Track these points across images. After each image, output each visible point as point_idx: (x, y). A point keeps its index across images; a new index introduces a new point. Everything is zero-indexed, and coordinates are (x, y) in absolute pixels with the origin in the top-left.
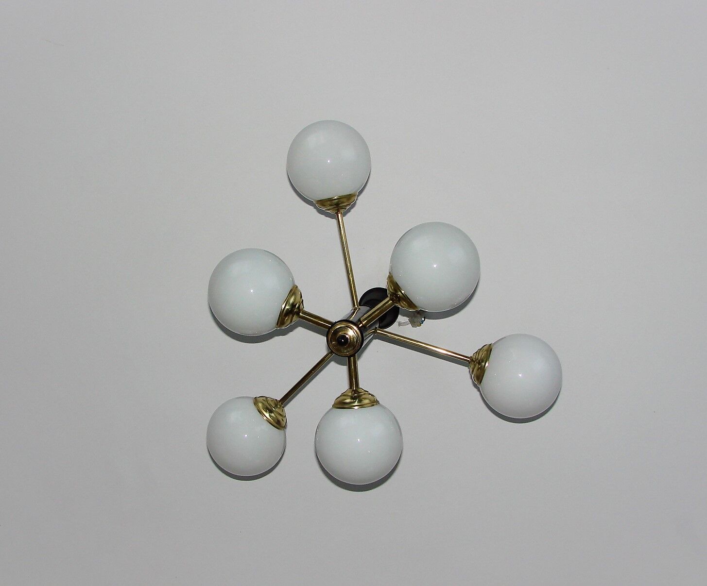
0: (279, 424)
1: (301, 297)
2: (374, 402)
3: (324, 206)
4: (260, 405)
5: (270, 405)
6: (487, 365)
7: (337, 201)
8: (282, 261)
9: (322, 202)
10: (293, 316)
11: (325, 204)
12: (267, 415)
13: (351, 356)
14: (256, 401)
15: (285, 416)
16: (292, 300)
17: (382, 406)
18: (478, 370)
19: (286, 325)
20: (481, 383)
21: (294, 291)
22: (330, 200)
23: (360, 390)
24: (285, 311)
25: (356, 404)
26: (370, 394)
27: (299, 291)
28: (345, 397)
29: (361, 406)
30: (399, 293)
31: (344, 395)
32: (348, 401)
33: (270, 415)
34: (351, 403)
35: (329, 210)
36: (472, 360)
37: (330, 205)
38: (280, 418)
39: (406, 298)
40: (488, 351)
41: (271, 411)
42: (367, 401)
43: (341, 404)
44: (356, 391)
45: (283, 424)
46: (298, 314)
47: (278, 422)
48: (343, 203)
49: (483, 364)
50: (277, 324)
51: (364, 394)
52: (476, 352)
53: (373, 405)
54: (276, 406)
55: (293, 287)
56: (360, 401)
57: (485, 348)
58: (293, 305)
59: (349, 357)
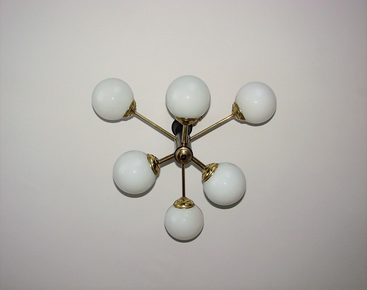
0: (191, 205)
1: (153, 156)
2: (217, 165)
3: (127, 116)
4: (178, 205)
5: (182, 202)
6: (240, 111)
7: (130, 110)
8: (133, 151)
9: (126, 115)
10: (158, 166)
11: (127, 115)
12: (184, 206)
13: (192, 158)
14: (175, 206)
15: (190, 200)
16: (152, 161)
17: (220, 164)
18: (239, 116)
19: (158, 171)
20: (245, 119)
21: (149, 157)
22: (128, 111)
23: (207, 167)
24: (153, 167)
25: (211, 173)
26: (212, 164)
27: (150, 155)
28: (205, 175)
29: (214, 171)
30: (185, 120)
31: (204, 174)
32: (207, 174)
33: (185, 206)
34: (209, 174)
35: (130, 115)
36: (234, 114)
37: (130, 113)
38: (189, 203)
39: (190, 120)
40: (236, 106)
41: (184, 204)
42: (214, 168)
43: (206, 179)
44: (206, 169)
45: (192, 203)
46: (158, 163)
47: (190, 205)
48: (133, 108)
49: (239, 112)
50: (155, 174)
51: (210, 166)
52: (233, 110)
53: (217, 167)
54: (184, 200)
55: (147, 156)
56: (211, 170)
57: (234, 106)
58: (154, 162)
59: (192, 160)
